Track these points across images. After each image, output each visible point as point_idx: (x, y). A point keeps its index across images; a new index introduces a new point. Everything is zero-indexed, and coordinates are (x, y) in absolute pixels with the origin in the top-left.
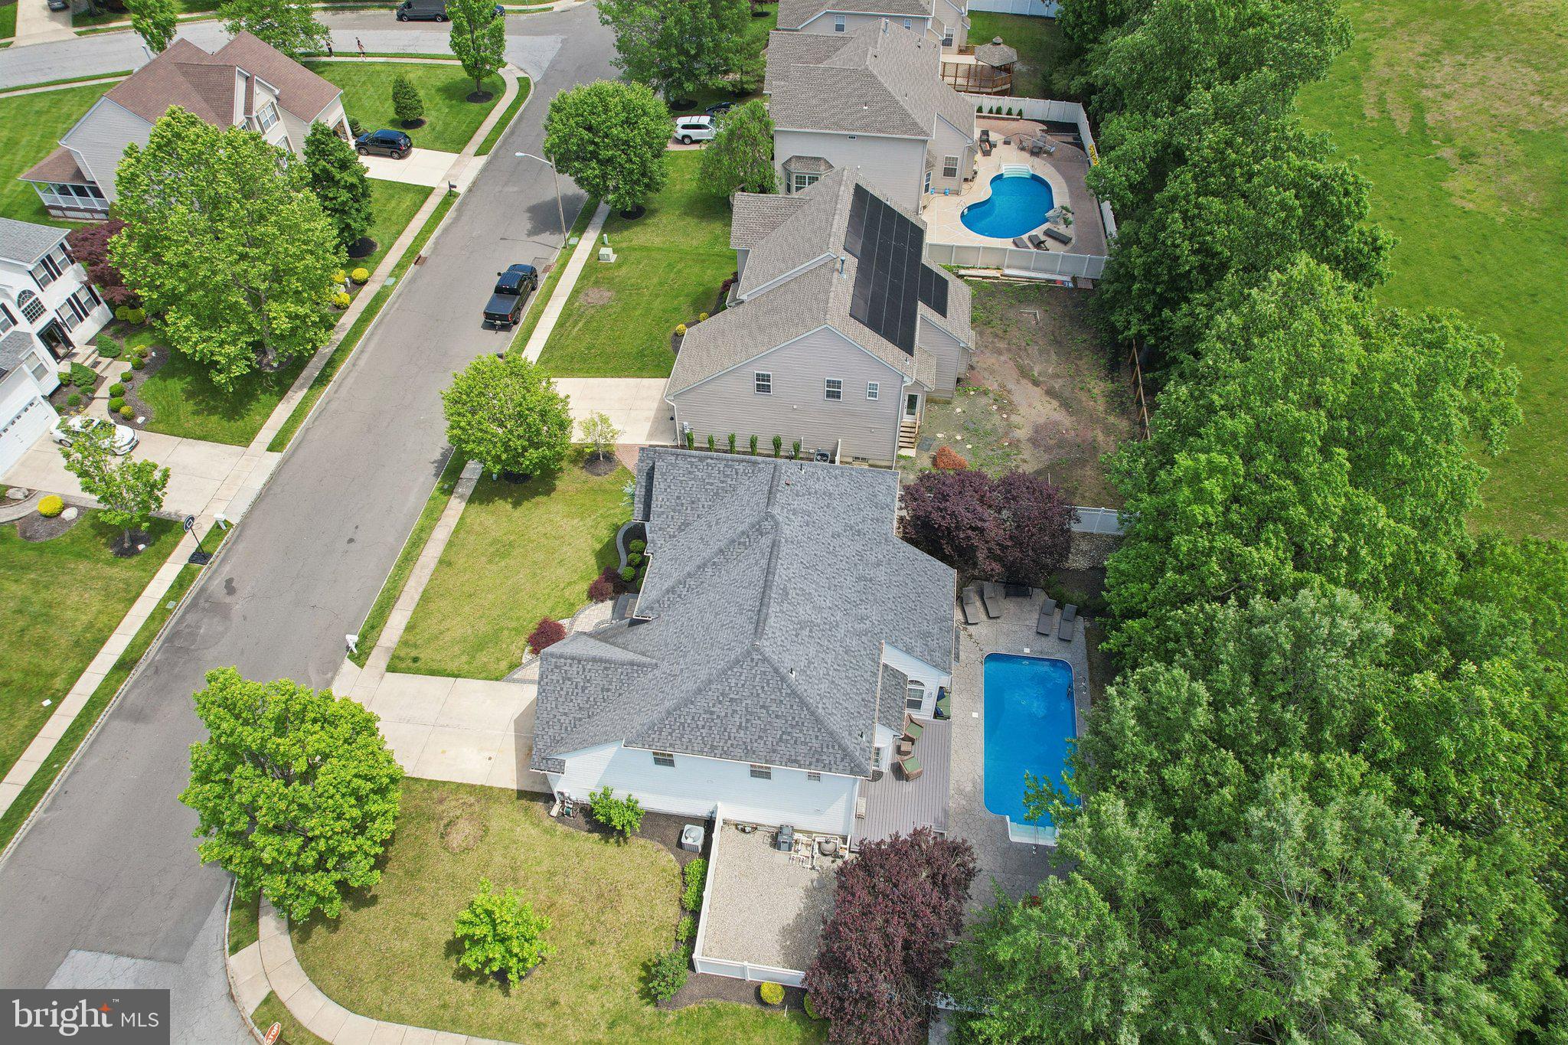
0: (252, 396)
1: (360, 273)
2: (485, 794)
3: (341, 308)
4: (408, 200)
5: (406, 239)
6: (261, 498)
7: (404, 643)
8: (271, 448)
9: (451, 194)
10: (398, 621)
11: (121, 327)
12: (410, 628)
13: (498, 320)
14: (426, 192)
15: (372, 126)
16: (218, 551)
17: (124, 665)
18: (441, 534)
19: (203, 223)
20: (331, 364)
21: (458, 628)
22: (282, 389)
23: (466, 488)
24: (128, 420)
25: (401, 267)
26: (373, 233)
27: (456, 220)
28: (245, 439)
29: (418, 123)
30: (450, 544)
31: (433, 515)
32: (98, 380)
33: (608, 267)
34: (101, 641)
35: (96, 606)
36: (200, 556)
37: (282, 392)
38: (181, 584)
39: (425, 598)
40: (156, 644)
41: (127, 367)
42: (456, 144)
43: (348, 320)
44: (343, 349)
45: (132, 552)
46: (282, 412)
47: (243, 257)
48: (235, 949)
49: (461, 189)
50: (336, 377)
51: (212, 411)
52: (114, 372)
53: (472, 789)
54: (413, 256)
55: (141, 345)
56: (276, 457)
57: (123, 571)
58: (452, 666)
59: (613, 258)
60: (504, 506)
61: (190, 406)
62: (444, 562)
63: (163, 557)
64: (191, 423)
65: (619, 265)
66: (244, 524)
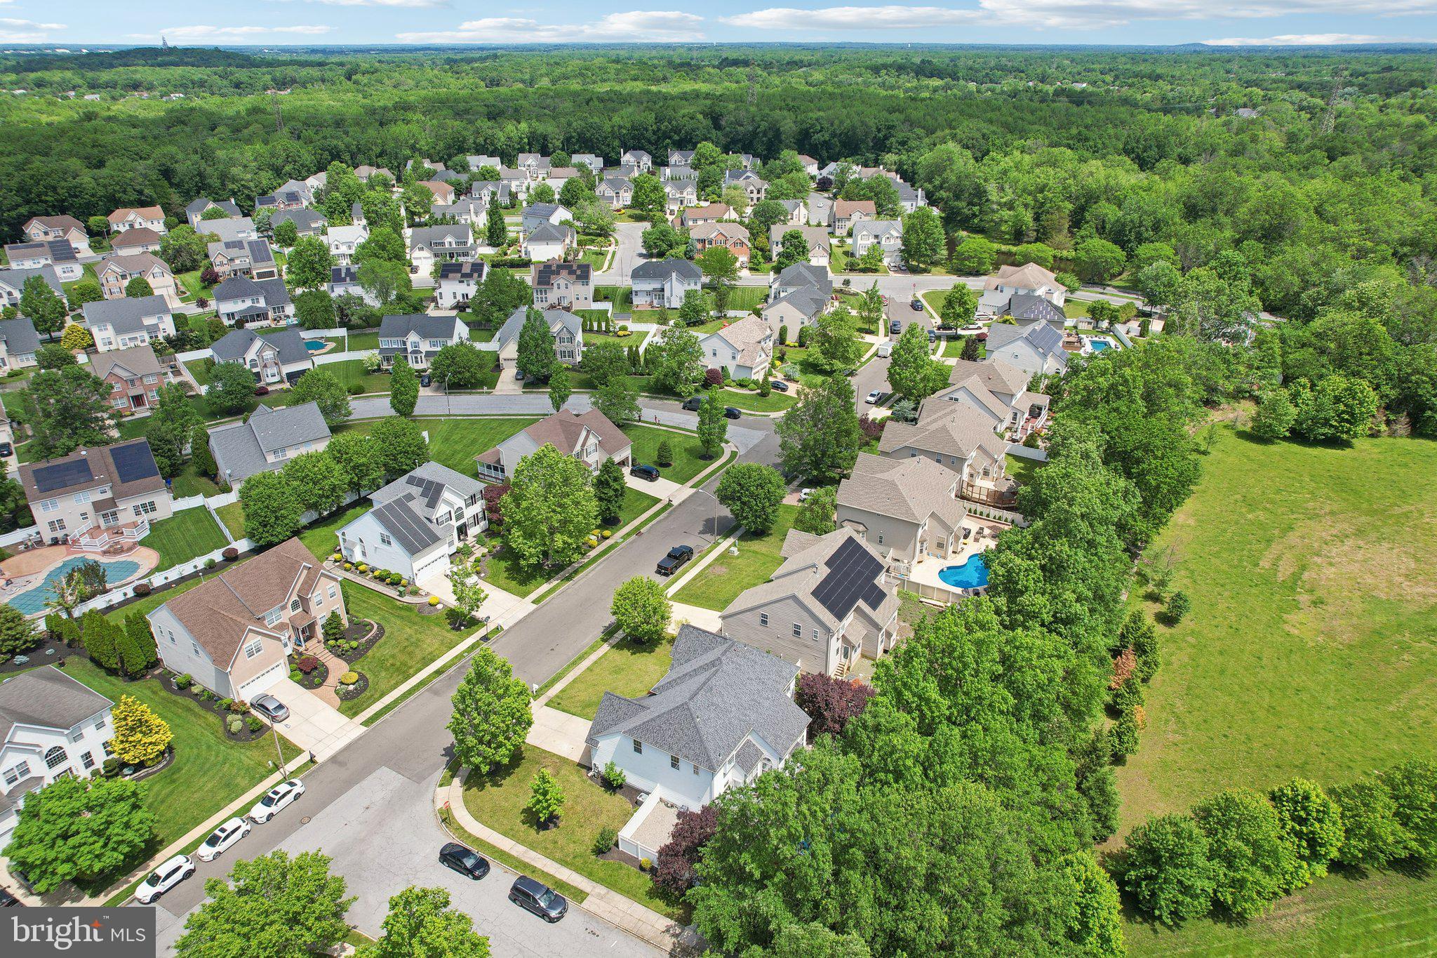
0: (534, 577)
1: (607, 533)
2: (564, 760)
3: (592, 547)
4: (645, 504)
5: (636, 522)
6: (520, 621)
7: (557, 696)
8: (533, 602)
9: (669, 504)
10: (558, 687)
11: (489, 533)
12: (563, 691)
13: (663, 570)
14: (657, 501)
15: (644, 462)
16: (493, 639)
17: (439, 672)
18: (593, 657)
19: (542, 492)
20: (576, 572)
21: (583, 696)
22: (549, 578)
23: (614, 641)
24: (478, 573)
25: (629, 535)
26: (622, 516)
27: (666, 518)
28: (524, 595)
29: (668, 465)
30: (596, 662)
31: (593, 648)
32: (471, 553)
33: (732, 557)
34: (433, 661)
35: (436, 646)
36: (485, 638)
37: (548, 580)
38: (473, 647)
39: (574, 681)
40: (453, 668)
41: (486, 551)
42: (682, 479)
43: (592, 554)
44: (584, 567)
45: (458, 629)
46: (545, 587)
47: (554, 511)
48: (441, 785)
49: (675, 503)
50: (575, 579)
51: (514, 579)
52: (479, 551)
53: (559, 757)
54: (637, 531)
55: (497, 542)
56: (535, 606)
57: (453, 635)
58: (573, 710)
59: (737, 553)
60: (626, 653)
61: (506, 575)
62: (590, 669)
63: (470, 635)
64: (503, 581)
65: (738, 557)
66: (508, 631)
